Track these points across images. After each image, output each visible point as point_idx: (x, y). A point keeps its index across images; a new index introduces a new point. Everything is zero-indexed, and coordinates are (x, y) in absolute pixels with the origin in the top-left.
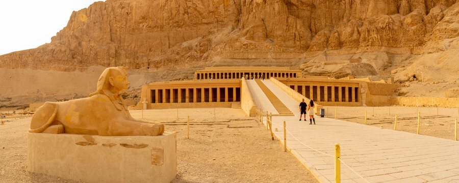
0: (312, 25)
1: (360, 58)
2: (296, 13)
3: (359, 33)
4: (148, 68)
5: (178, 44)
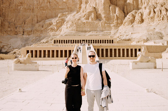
0: (125, 9)
1: (154, 29)
2: (115, 3)
3: (155, 12)
4: (23, 35)
5: (43, 21)
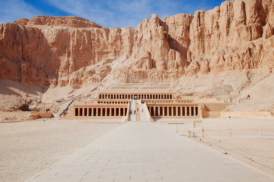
1: (223, 80)
2: (176, 47)
3: (224, 59)
4: (57, 86)
5: (82, 68)
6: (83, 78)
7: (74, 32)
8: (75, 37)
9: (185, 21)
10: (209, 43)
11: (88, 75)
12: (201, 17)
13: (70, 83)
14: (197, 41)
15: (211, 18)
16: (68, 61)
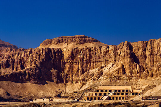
4: (73, 83)
5: (87, 72)
6: (87, 79)
7: (81, 50)
8: (82, 53)
9: (144, 46)
10: (156, 59)
11: (90, 77)
12: (152, 43)
13: (80, 81)
14: (150, 58)
15: (157, 45)
16: (78, 68)
